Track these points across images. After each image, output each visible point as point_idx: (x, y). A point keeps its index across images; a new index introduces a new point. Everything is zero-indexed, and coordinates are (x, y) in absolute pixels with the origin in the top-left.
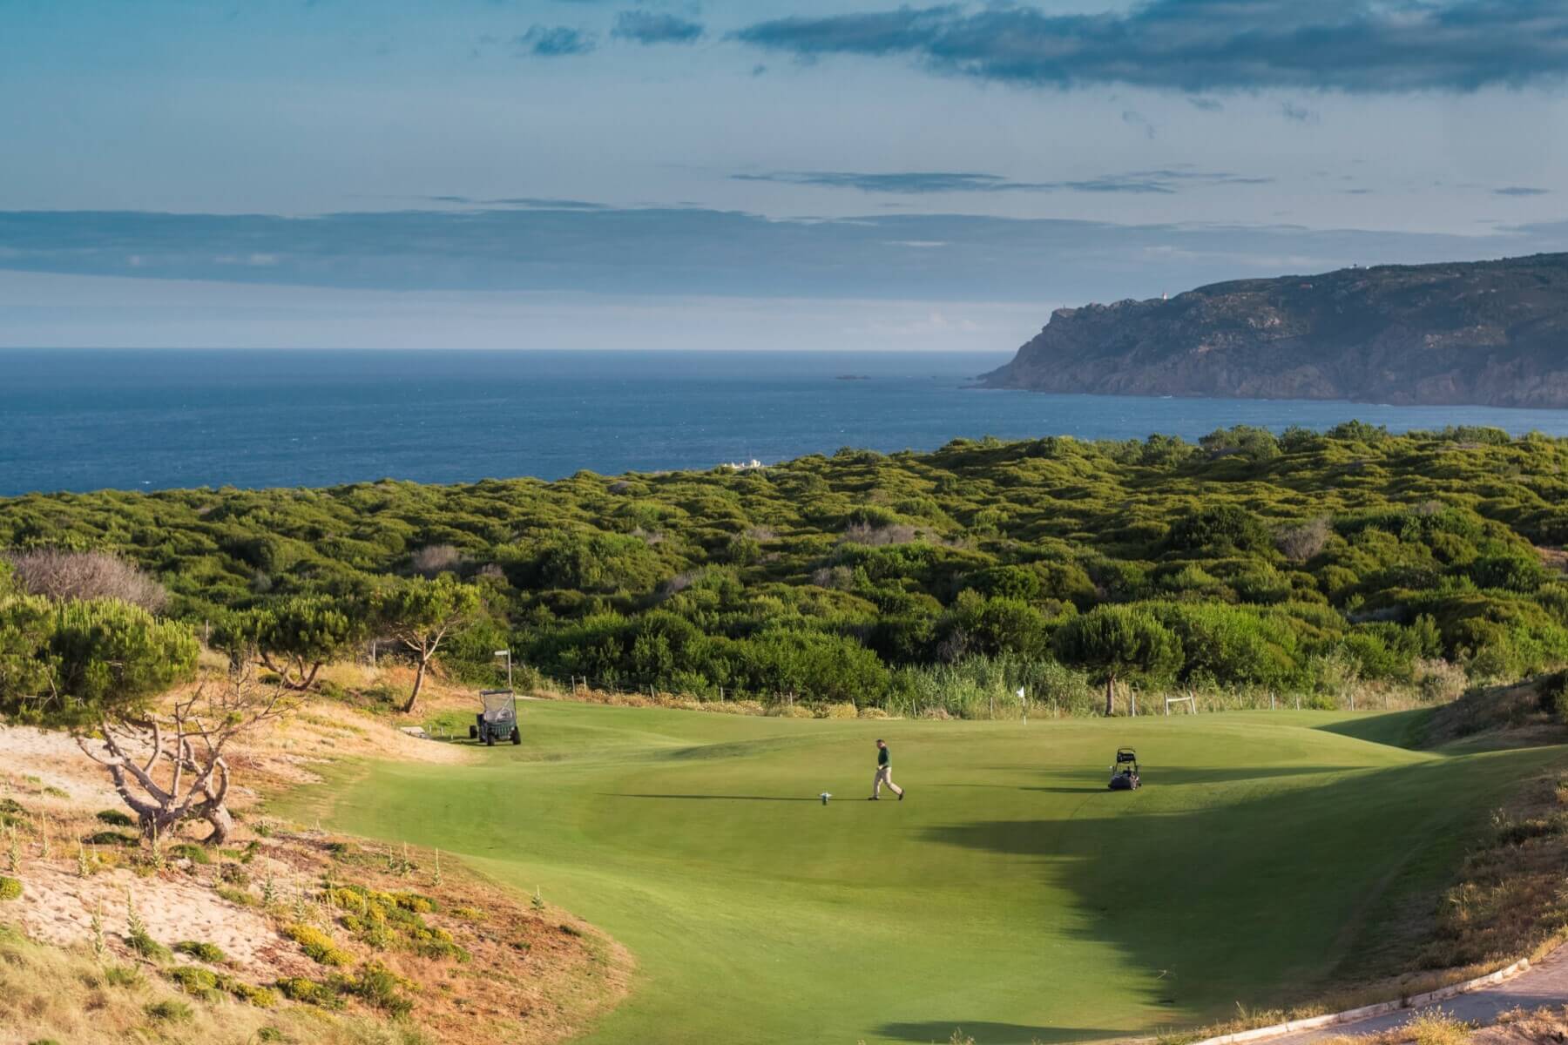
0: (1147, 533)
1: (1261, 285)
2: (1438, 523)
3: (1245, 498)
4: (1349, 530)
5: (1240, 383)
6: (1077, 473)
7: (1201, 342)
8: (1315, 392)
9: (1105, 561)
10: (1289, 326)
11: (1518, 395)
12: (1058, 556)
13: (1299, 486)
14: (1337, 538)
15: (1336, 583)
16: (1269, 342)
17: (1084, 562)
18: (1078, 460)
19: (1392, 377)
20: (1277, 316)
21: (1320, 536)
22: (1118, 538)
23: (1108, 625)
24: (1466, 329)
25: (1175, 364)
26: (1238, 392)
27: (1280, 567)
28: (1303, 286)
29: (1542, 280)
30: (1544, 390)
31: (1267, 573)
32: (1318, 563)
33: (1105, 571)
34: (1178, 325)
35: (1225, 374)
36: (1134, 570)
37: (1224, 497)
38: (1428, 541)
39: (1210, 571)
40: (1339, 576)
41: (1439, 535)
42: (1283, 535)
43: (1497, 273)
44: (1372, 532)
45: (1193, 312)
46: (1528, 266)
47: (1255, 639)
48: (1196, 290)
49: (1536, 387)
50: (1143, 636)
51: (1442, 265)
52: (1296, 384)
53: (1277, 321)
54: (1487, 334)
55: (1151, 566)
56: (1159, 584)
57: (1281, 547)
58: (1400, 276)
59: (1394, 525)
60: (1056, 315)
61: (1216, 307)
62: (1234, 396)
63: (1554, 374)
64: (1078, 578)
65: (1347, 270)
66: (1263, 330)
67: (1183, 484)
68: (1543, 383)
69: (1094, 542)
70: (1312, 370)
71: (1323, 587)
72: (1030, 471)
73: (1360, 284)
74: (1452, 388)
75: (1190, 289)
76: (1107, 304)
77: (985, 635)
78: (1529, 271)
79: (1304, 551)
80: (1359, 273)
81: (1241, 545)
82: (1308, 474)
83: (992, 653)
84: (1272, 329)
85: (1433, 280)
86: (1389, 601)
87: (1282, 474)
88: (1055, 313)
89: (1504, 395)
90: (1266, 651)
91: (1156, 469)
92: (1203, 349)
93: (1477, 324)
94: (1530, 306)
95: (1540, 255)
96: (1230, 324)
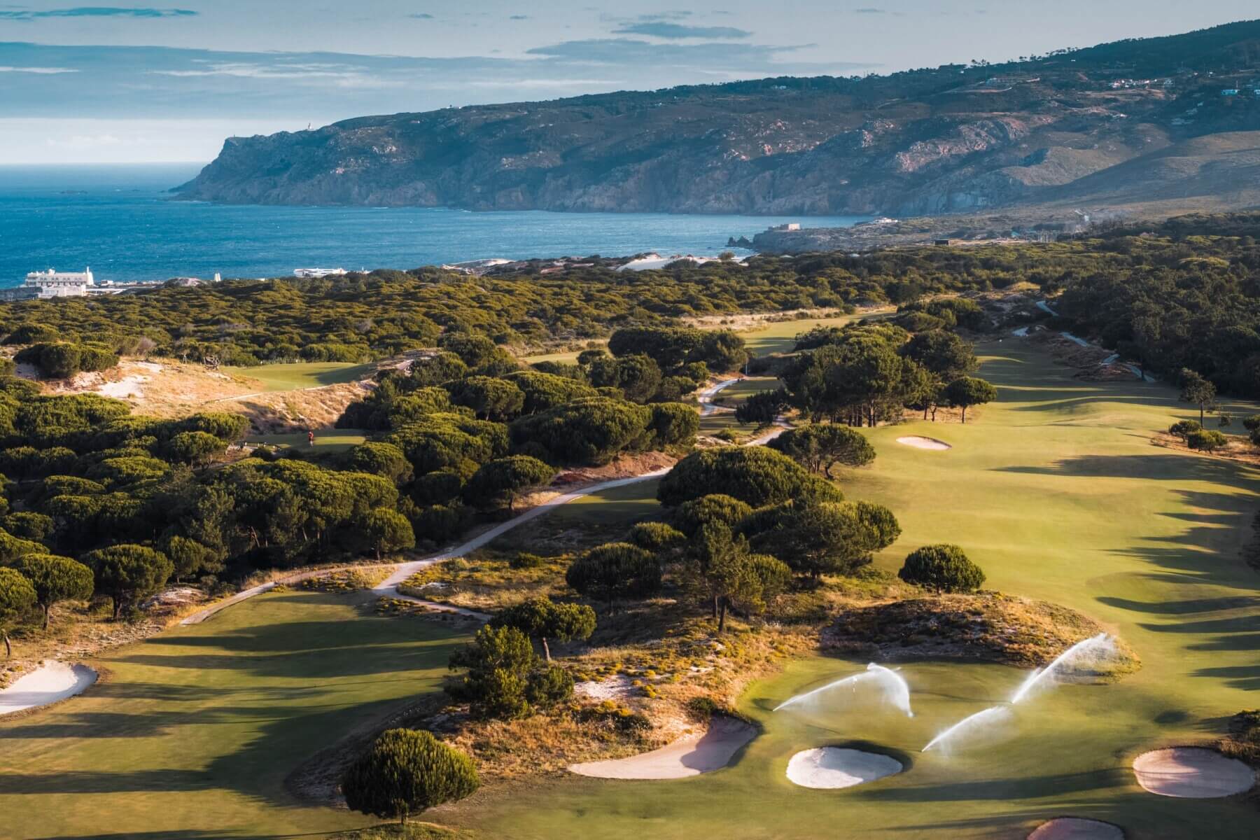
0: (316, 324)
1: (381, 121)
2: (406, 319)
3: (349, 310)
4: (379, 322)
5: (368, 196)
6: (285, 297)
7: (339, 165)
8: (422, 201)
9: (305, 334)
10: (404, 152)
11: (568, 202)
12: (291, 333)
13: (369, 304)
14: (375, 325)
15: (372, 338)
16: (388, 164)
17: (299, 334)
18: (284, 291)
19: (478, 190)
20: (394, 144)
21: (369, 324)
22: (307, 326)
23: (312, 349)
24: (531, 153)
25: (319, 181)
26: (366, 202)
27: (356, 334)
28: (413, 122)
29: (587, 116)
30: (586, 199)
31: (353, 337)
32: (368, 333)
33: (305, 336)
34: (321, 152)
35: (356, 189)
36: (313, 336)
37: (341, 309)
38: (402, 325)
39: (336, 336)
40: (373, 336)
41: (406, 323)
42: (358, 324)
43: (555, 111)
44: (385, 323)
45: (332, 142)
46: (577, 105)
47: (346, 353)
48: (334, 125)
49: (580, 197)
50: (319, 351)
51: (515, 104)
52: (409, 195)
53: (394, 149)
54: (546, 158)
55: (318, 335)
56: (320, 340)
57: (357, 328)
58: (484, 114)
59: (392, 320)
60: (229, 144)
61: (349, 139)
62: (363, 205)
63: (593, 187)
64: (298, 339)
65: (445, 110)
66: (384, 155)
67: (327, 302)
68: (585, 193)
69: (300, 328)
70: (420, 185)
71: (369, 340)
72: (266, 297)
73: (455, 120)
74: (521, 198)
75: (329, 123)
76: (267, 135)
77: (281, 352)
78: (577, 109)
79: (365, 329)
80: (454, 111)
81: (345, 328)
82: (374, 299)
83: (283, 357)
84: (391, 155)
85: (508, 116)
86: (384, 343)
87: (365, 298)
88: (227, 141)
89: (558, 203)
90: (348, 355)
91: (316, 295)
92: (340, 171)
93: (540, 149)
94: (577, 135)
95: (586, 96)
96: (360, 151)
